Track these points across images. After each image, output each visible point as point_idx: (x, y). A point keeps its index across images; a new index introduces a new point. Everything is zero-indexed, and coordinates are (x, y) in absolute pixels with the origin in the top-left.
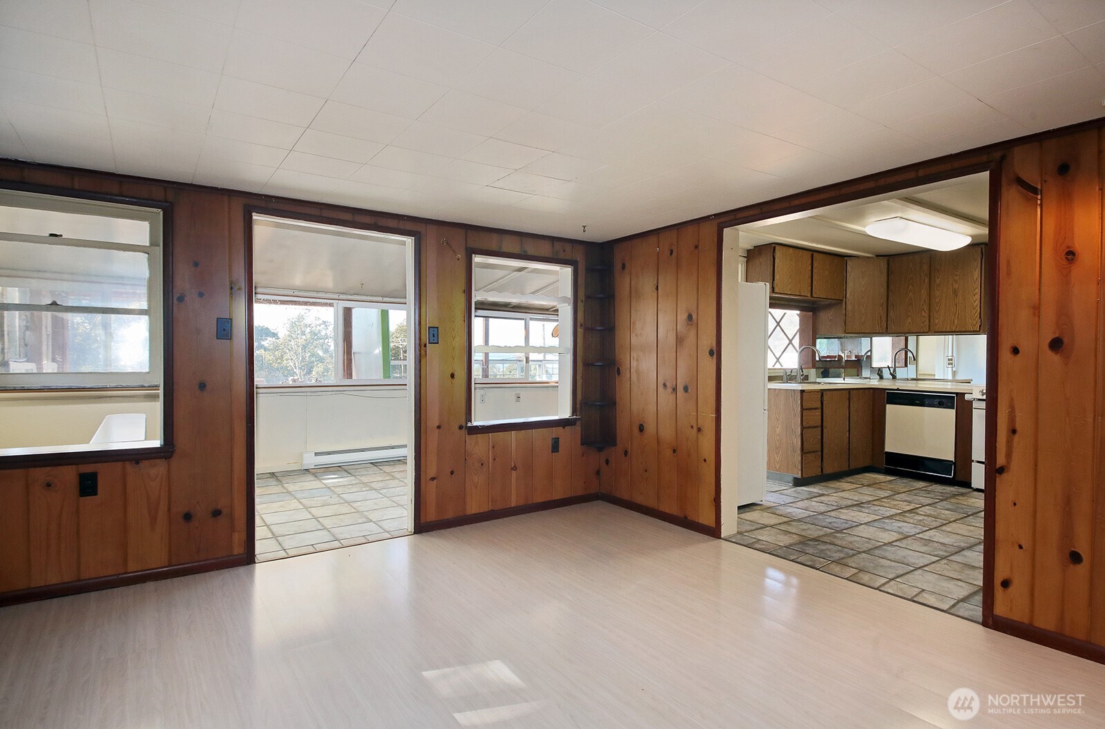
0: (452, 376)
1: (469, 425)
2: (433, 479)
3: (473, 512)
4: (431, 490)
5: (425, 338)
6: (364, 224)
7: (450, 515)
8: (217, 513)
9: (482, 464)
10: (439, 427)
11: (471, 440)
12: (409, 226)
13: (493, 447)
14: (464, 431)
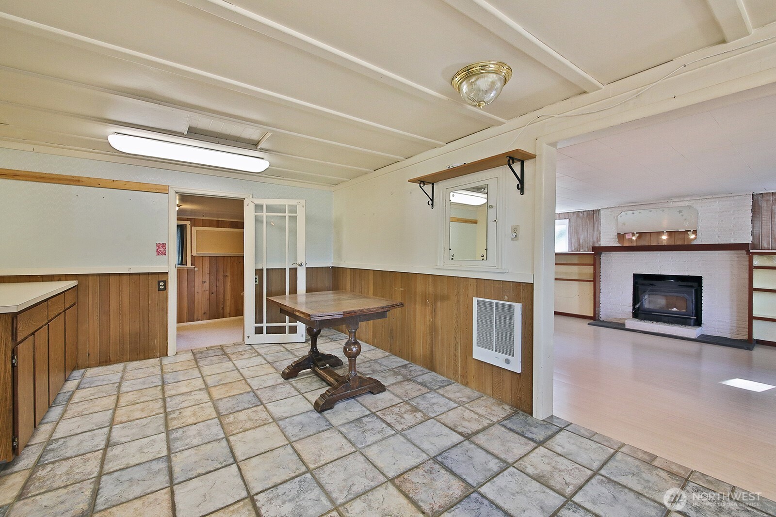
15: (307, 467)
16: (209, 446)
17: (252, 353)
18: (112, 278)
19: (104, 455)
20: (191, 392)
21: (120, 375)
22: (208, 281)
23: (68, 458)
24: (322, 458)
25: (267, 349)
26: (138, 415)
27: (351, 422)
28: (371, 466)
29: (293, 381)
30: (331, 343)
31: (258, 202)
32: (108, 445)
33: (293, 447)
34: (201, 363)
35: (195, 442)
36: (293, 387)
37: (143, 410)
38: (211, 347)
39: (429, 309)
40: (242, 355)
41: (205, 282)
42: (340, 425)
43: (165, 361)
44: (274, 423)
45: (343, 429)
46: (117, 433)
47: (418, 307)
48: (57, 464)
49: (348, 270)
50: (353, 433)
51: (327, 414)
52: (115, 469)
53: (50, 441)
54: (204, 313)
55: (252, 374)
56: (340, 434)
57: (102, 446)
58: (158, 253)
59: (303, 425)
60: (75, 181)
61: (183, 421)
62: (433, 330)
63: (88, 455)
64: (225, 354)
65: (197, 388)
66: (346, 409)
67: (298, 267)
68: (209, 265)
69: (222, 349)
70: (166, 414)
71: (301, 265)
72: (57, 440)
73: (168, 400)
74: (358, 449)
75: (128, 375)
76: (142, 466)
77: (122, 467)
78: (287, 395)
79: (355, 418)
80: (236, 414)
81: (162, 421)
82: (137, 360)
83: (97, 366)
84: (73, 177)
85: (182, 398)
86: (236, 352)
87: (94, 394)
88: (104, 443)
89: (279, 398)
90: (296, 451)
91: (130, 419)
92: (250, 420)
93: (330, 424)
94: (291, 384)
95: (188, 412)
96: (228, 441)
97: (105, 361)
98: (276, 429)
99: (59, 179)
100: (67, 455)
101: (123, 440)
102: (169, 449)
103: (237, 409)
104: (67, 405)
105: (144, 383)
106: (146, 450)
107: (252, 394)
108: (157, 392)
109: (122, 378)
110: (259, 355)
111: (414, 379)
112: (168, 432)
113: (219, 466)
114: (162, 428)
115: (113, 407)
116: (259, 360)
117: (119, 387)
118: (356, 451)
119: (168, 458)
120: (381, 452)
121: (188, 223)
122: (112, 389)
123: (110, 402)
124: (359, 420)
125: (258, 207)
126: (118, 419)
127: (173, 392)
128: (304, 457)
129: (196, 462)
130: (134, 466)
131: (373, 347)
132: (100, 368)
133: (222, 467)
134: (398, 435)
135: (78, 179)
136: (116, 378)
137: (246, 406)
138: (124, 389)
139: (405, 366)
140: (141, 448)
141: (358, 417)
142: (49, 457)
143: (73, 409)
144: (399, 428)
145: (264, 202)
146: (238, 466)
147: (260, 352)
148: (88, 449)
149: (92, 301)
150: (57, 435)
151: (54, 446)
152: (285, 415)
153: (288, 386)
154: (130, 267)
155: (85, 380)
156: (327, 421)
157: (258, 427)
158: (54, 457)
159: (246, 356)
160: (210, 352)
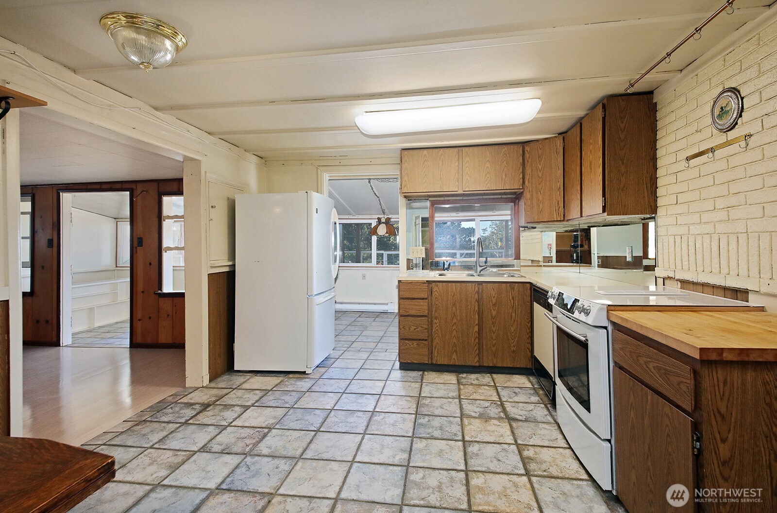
0: (150, 264)
1: (159, 292)
2: (140, 320)
3: (162, 342)
4: (139, 326)
5: (135, 244)
6: (107, 189)
7: (149, 341)
8: (47, 322)
9: (168, 315)
10: (143, 292)
11: (162, 300)
12: (127, 186)
13: (175, 306)
14: (157, 296)
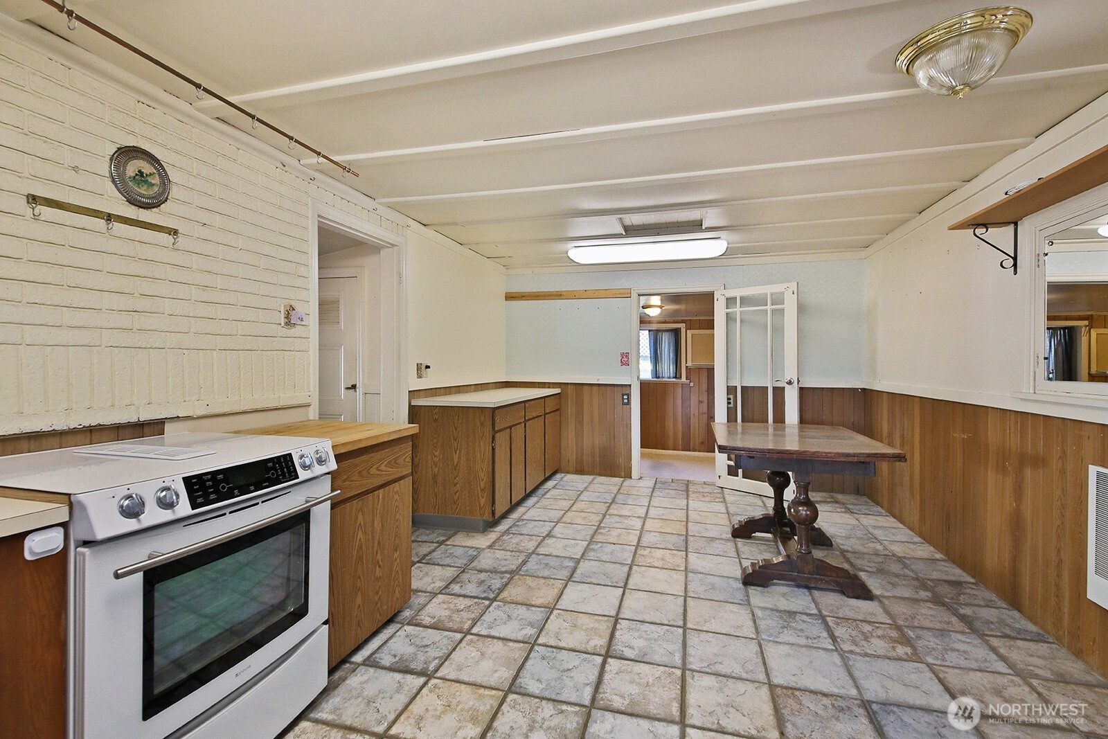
15: (685, 624)
16: (613, 566)
17: (717, 497)
18: (585, 387)
19: (542, 541)
20: (629, 516)
21: (586, 485)
22: (706, 401)
23: (522, 535)
24: (707, 625)
25: (738, 498)
26: (579, 521)
27: (777, 611)
28: (760, 660)
29: (740, 542)
30: (842, 514)
31: (730, 294)
32: (549, 535)
33: (685, 601)
34: (657, 493)
35: (605, 558)
36: (736, 547)
37: (584, 518)
38: (678, 480)
39: (1009, 482)
40: (704, 496)
41: (702, 402)
42: (759, 607)
43: (628, 482)
44: (684, 573)
45: (759, 613)
46: (559, 530)
47: (991, 474)
48: (516, 535)
49: (885, 395)
50: (769, 622)
51: (753, 591)
52: (542, 553)
53: (520, 520)
54: (702, 443)
55: (699, 519)
56: (750, 615)
57: (544, 535)
58: (622, 363)
59: (713, 587)
60: (558, 296)
61: (607, 537)
62: (1016, 525)
63: (534, 537)
64: (687, 491)
65: (637, 515)
66: (784, 595)
67: (786, 385)
68: (706, 381)
69: (687, 485)
70: (599, 527)
71: (790, 383)
72: (523, 520)
73: (607, 517)
74: (759, 639)
75: (592, 487)
76: (559, 558)
77: (547, 553)
78: (721, 553)
79: (787, 609)
80: (653, 550)
81: (591, 532)
82: (605, 476)
83: (574, 474)
84: (557, 292)
85: (617, 519)
86: (699, 492)
87: (559, 495)
88: (547, 533)
89: (709, 552)
90: (685, 606)
91: (572, 522)
92: (663, 559)
93: (748, 601)
94: (736, 545)
95: (615, 533)
96: (631, 568)
97: (580, 471)
98: (682, 578)
99: (548, 296)
100: (523, 532)
101: (559, 535)
102: (583, 555)
103: (658, 546)
104: (541, 497)
105: (598, 497)
106: (568, 549)
107: (684, 538)
108: (603, 508)
109: (586, 488)
110: (724, 501)
111: (955, 606)
112: (591, 542)
113: (610, 584)
114: (588, 538)
115: (567, 509)
116: (720, 507)
117: (579, 495)
118: (755, 639)
119: (578, 561)
120: (788, 655)
121: (682, 326)
122: (573, 495)
123: (566, 504)
124: (792, 614)
125: (730, 301)
126: (564, 519)
127: (615, 512)
128: (689, 614)
129: (595, 573)
130: (554, 556)
131: (918, 539)
132: (576, 476)
133: (611, 586)
134: (835, 653)
135: (559, 293)
136: (581, 487)
137: (669, 546)
138: (582, 497)
139: (958, 584)
140: (566, 546)
141: (794, 610)
142: (514, 530)
143: (544, 502)
144: (846, 647)
145: (738, 293)
146: (624, 592)
147: (727, 499)
148: (536, 533)
149: (570, 409)
150: (525, 517)
151: (520, 523)
152: (701, 570)
153: (730, 545)
154: (598, 378)
155: (562, 483)
156: (748, 596)
157: (666, 569)
158: (516, 530)
159: (707, 499)
160: (673, 484)
